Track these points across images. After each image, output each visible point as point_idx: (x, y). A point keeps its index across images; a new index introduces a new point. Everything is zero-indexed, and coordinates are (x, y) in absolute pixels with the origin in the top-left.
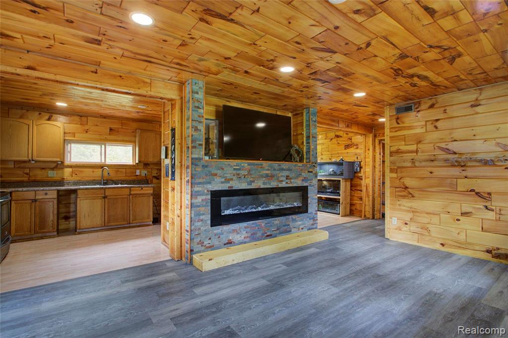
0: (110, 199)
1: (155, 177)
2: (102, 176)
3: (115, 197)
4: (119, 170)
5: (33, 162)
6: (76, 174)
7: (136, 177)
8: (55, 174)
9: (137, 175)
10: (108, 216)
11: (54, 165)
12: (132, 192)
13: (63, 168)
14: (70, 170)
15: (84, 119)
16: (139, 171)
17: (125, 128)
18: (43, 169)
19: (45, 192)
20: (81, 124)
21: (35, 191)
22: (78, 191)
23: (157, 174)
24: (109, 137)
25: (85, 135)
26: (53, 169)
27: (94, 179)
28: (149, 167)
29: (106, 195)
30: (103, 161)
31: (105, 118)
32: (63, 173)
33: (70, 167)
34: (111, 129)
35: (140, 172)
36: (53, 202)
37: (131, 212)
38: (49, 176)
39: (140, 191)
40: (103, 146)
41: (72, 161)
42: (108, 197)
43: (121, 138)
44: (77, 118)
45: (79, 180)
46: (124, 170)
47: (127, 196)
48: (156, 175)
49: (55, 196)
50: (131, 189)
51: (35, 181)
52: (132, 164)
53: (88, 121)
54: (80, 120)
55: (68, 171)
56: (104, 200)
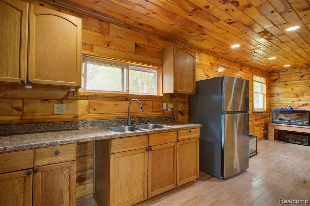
0: (154, 151)
1: (180, 112)
2: (129, 112)
3: (160, 147)
4: (146, 103)
5: (30, 87)
6: (95, 109)
7: (162, 113)
8: (65, 109)
9: (164, 111)
10: (153, 179)
11: (62, 94)
12: (180, 138)
13: (77, 100)
14: (86, 102)
15: (105, 25)
16: (166, 104)
17: (151, 46)
18: (46, 100)
19: (54, 149)
20: (101, 33)
21: (34, 148)
22: (113, 142)
23: (182, 108)
24: (134, 56)
25: (106, 50)
26: (61, 101)
27: (117, 115)
28: (175, 100)
29: (150, 145)
30: (125, 91)
31: (130, 28)
32: (76, 108)
33: (87, 97)
34: (136, 46)
35: (167, 106)
36: (70, 168)
37: (178, 168)
38: (55, 113)
39: (187, 134)
40: (125, 70)
41: (88, 88)
42: (153, 148)
43: (148, 59)
44: (95, 23)
45: (99, 119)
46: (150, 104)
47: (173, 144)
48: (181, 110)
49: (73, 156)
50: (179, 132)
51: (31, 122)
52: (156, 95)
53: (110, 29)
54: (99, 26)
55: (83, 104)
56: (146, 152)
